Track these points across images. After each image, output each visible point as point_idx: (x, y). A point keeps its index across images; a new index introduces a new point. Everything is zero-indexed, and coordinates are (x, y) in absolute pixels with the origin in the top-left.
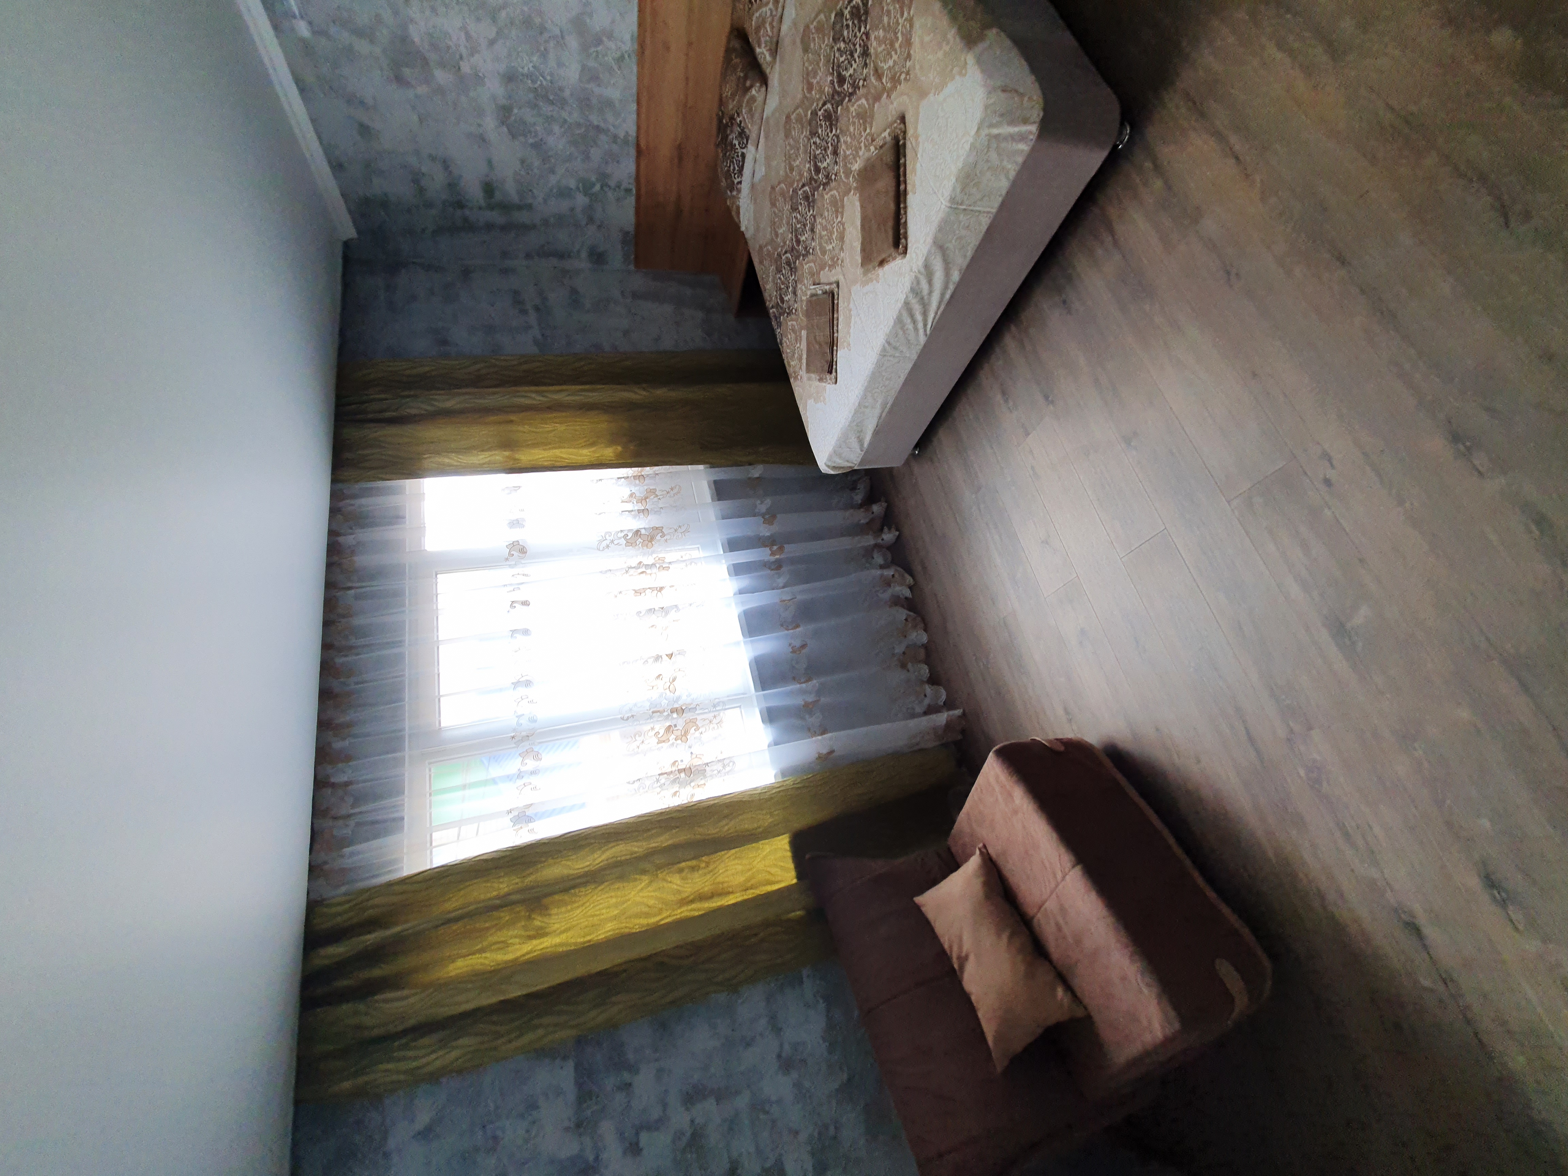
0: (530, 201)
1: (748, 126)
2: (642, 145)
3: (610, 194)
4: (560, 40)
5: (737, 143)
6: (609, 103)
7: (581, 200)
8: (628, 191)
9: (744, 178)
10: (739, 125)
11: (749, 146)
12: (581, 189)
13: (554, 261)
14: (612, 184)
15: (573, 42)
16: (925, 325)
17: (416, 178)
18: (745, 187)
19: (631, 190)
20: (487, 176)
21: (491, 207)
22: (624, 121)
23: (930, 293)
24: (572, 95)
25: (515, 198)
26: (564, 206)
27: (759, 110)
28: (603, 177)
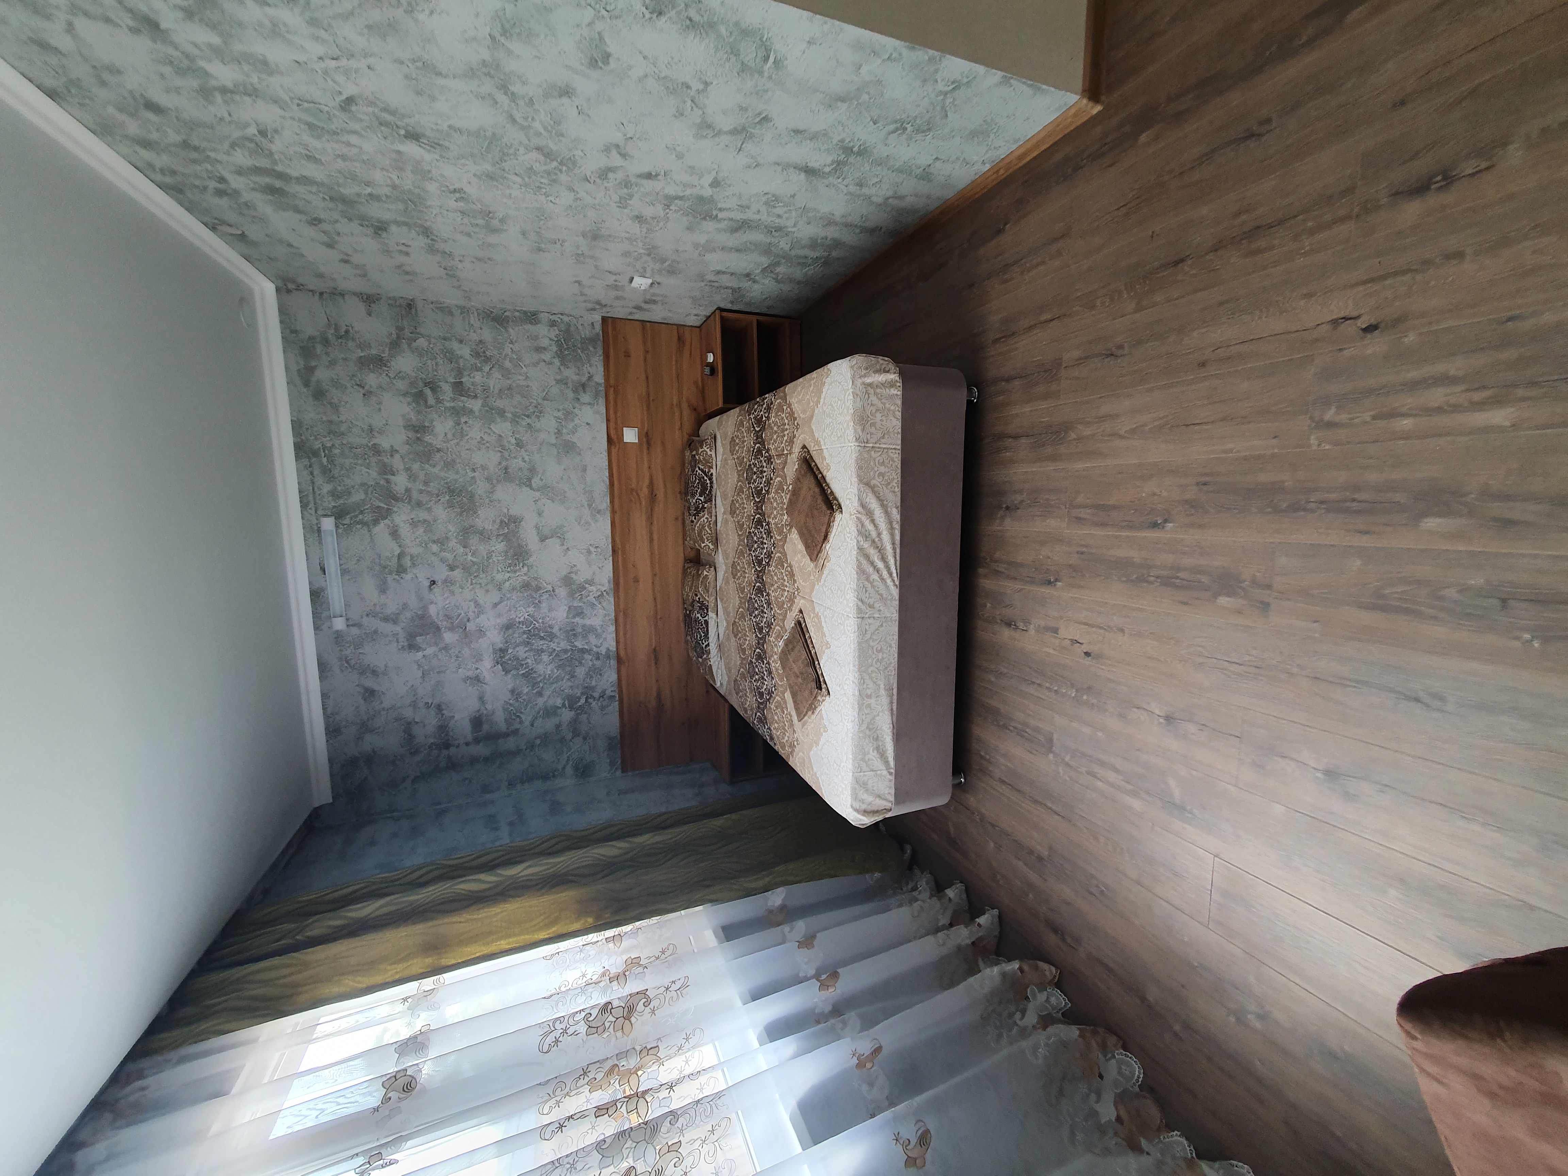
0: (517, 726)
1: (705, 599)
2: (622, 655)
3: (594, 704)
4: (552, 593)
5: (699, 615)
6: (591, 630)
7: (567, 715)
8: (612, 697)
9: (710, 641)
10: (699, 602)
11: (710, 613)
12: (567, 705)
13: (538, 784)
14: (596, 695)
15: (562, 592)
16: (891, 574)
17: (408, 727)
18: (713, 648)
19: (614, 696)
20: (479, 711)
21: (477, 741)
22: (605, 639)
23: (879, 534)
24: (560, 629)
25: (503, 726)
26: (549, 724)
27: (712, 584)
28: (588, 691)
